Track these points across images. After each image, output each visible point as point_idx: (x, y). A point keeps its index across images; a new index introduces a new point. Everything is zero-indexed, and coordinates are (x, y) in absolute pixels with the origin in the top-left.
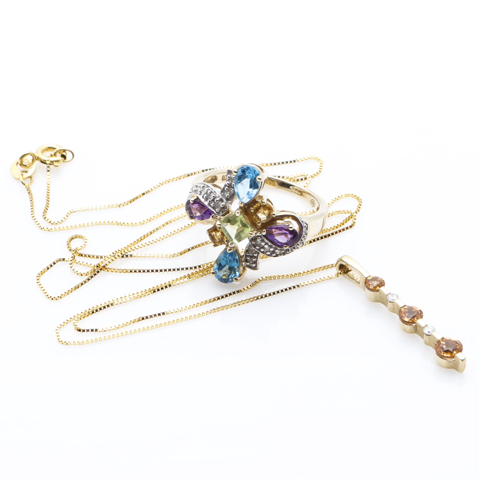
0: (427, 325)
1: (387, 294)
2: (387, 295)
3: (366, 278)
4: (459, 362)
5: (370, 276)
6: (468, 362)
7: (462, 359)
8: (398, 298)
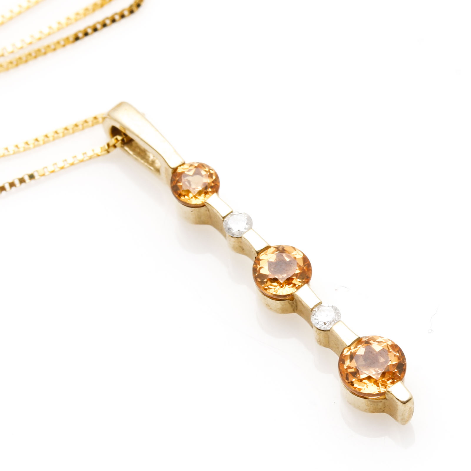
0: (320, 303)
1: (223, 216)
2: (224, 218)
3: (173, 169)
4: (397, 405)
5: (184, 164)
6: (417, 406)
7: (405, 399)
8: (251, 228)
